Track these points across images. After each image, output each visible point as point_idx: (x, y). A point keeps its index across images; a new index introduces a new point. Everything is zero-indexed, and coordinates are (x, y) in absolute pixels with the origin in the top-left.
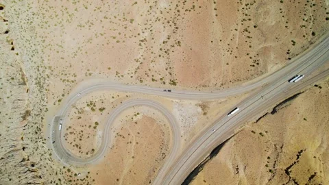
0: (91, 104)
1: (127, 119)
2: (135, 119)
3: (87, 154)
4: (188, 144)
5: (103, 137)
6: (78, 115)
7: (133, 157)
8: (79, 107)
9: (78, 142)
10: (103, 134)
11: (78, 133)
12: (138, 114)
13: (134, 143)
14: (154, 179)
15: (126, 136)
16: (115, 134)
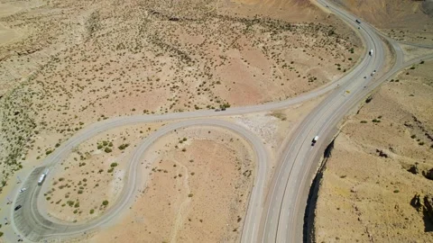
0: (105, 144)
1: (168, 149)
2: (181, 146)
3: (92, 212)
4: (280, 150)
5: (126, 177)
6: (79, 161)
7: (190, 196)
8: (83, 152)
9: (74, 197)
10: (127, 173)
11: (76, 184)
12: (185, 140)
13: (187, 176)
14: (246, 210)
15: (170, 168)
16: (149, 170)
